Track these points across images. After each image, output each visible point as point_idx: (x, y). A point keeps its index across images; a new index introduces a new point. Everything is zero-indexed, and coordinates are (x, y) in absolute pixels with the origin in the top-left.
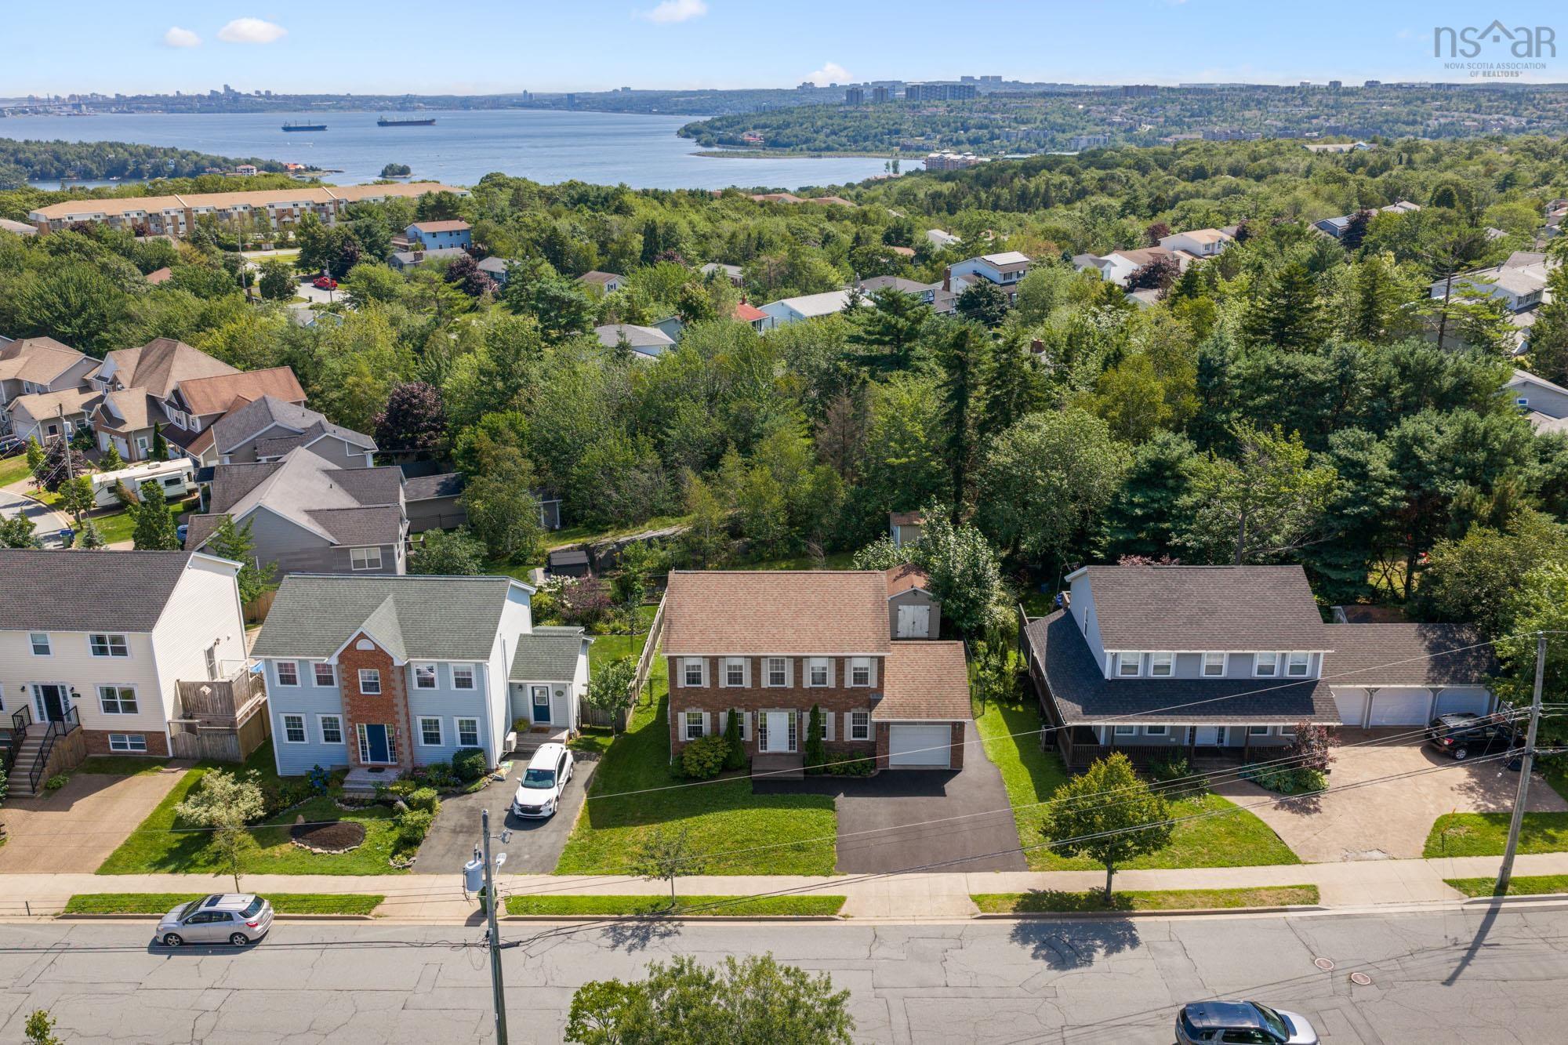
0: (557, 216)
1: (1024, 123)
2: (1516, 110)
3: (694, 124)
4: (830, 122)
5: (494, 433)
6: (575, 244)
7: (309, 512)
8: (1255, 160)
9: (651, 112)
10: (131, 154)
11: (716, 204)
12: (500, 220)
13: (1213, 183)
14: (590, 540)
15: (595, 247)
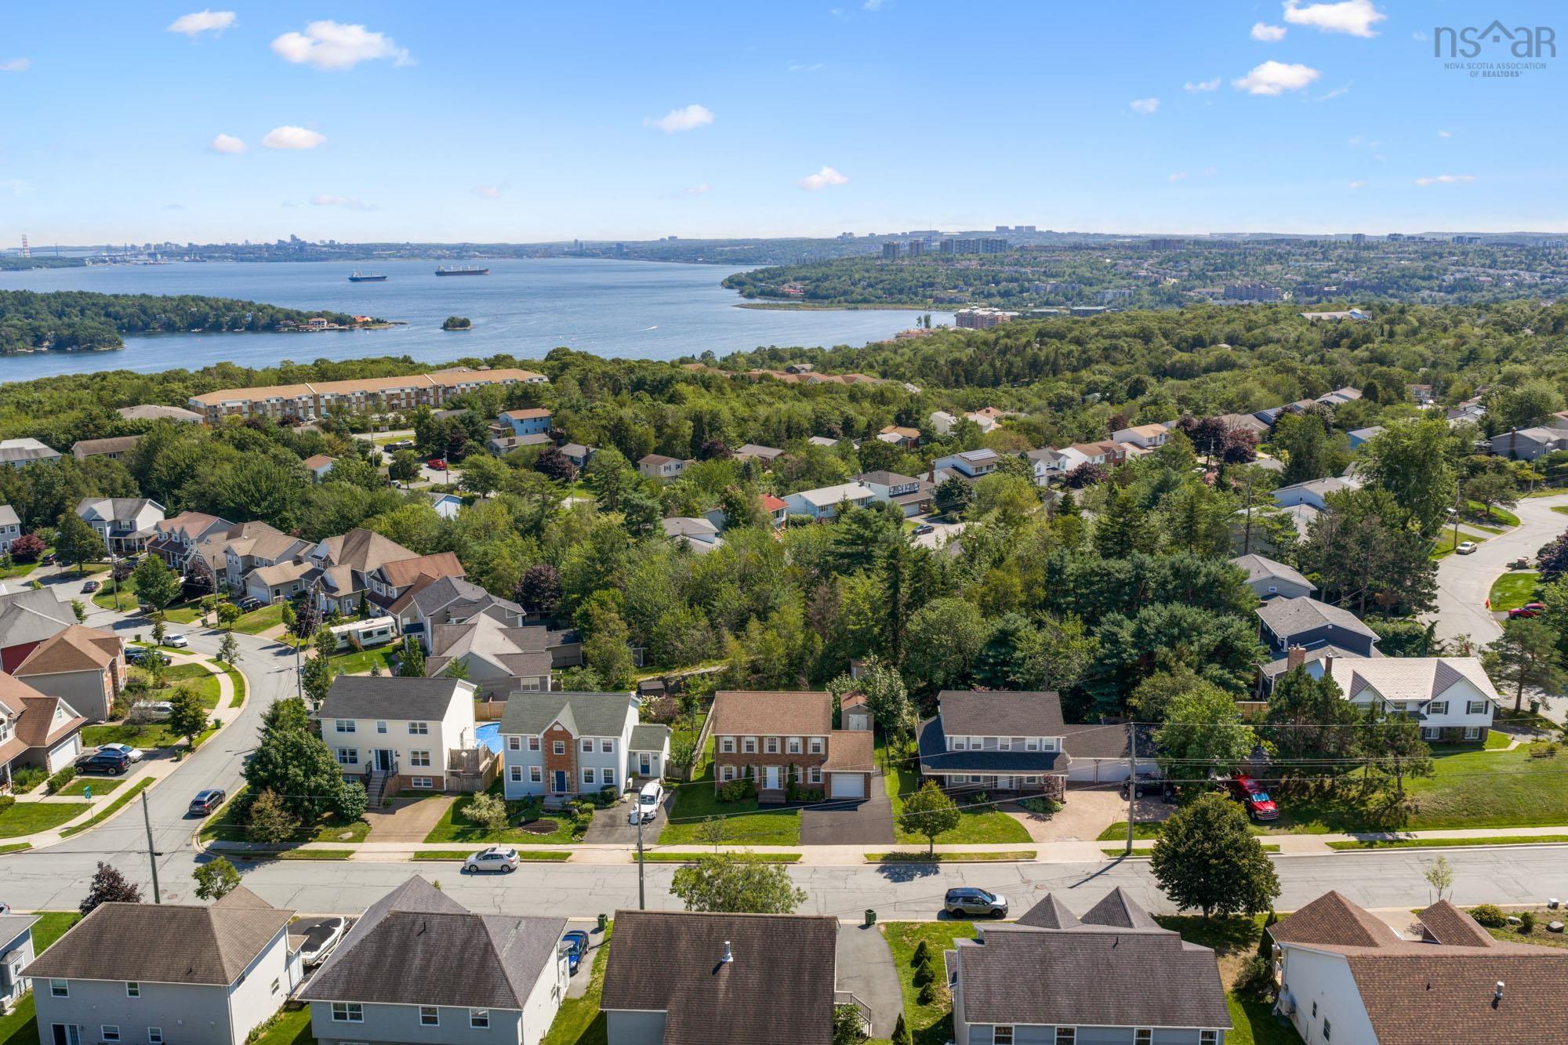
0: (622, 405)
1: (1053, 276)
2: (1530, 265)
3: (738, 276)
4: (866, 275)
5: (602, 604)
6: (639, 429)
7: (496, 656)
8: (1249, 329)
9: (696, 261)
10: (211, 307)
11: (754, 389)
12: (576, 409)
13: (1208, 353)
14: (666, 675)
15: (652, 431)
